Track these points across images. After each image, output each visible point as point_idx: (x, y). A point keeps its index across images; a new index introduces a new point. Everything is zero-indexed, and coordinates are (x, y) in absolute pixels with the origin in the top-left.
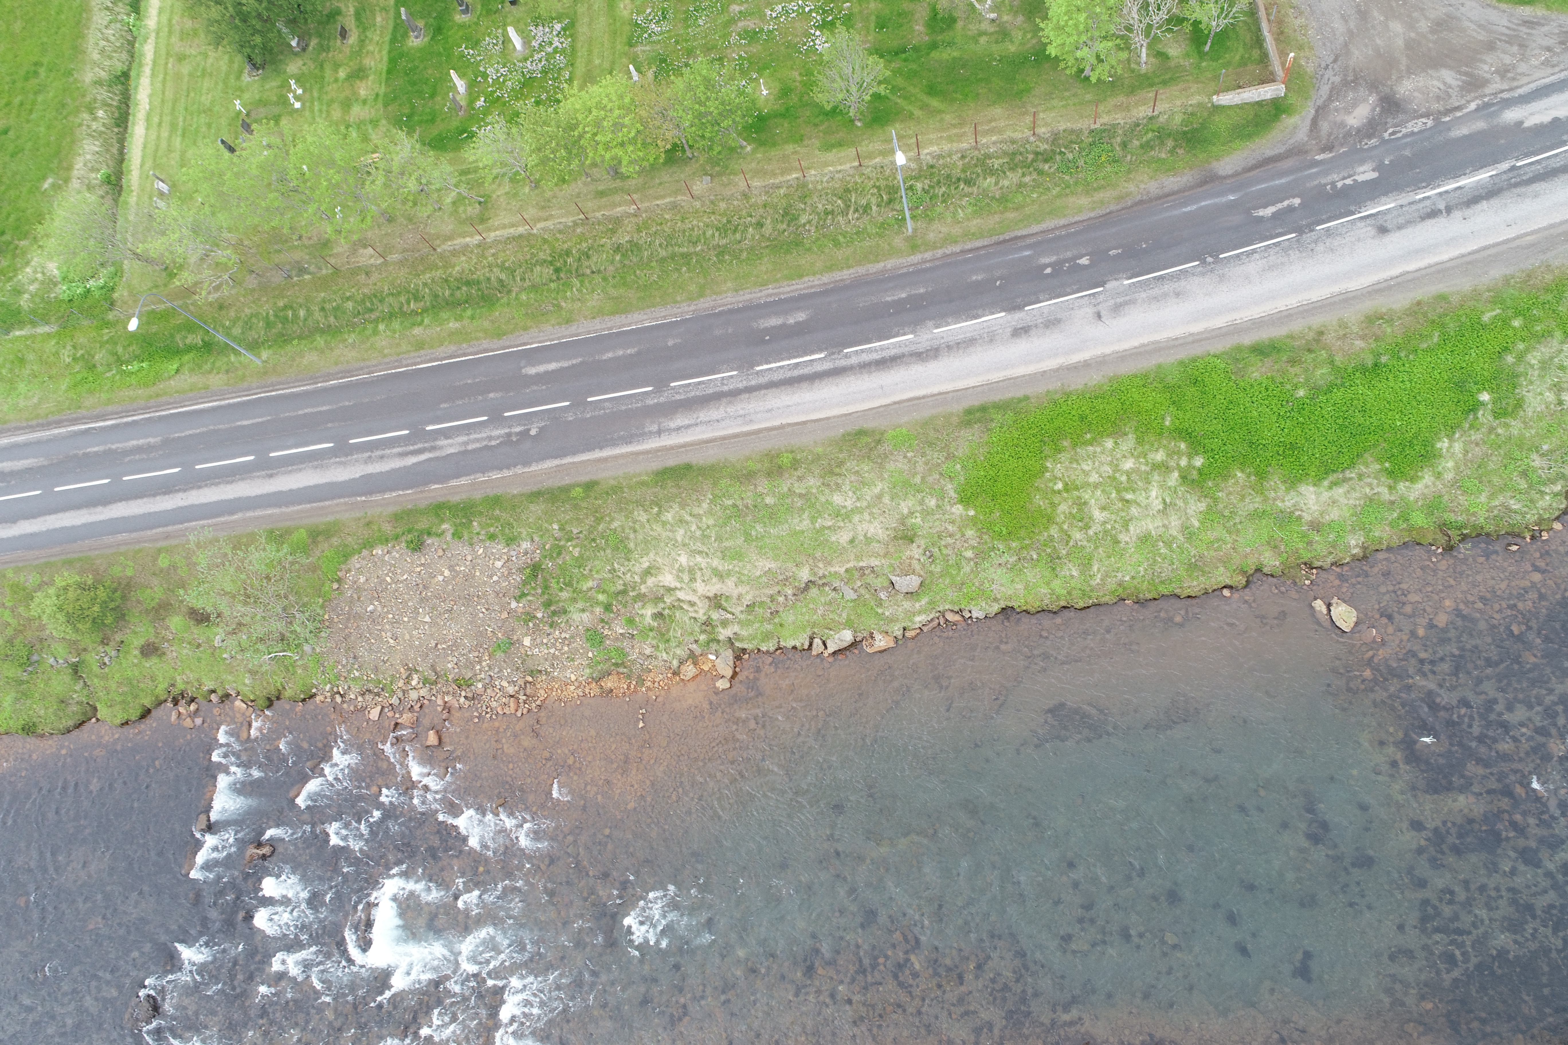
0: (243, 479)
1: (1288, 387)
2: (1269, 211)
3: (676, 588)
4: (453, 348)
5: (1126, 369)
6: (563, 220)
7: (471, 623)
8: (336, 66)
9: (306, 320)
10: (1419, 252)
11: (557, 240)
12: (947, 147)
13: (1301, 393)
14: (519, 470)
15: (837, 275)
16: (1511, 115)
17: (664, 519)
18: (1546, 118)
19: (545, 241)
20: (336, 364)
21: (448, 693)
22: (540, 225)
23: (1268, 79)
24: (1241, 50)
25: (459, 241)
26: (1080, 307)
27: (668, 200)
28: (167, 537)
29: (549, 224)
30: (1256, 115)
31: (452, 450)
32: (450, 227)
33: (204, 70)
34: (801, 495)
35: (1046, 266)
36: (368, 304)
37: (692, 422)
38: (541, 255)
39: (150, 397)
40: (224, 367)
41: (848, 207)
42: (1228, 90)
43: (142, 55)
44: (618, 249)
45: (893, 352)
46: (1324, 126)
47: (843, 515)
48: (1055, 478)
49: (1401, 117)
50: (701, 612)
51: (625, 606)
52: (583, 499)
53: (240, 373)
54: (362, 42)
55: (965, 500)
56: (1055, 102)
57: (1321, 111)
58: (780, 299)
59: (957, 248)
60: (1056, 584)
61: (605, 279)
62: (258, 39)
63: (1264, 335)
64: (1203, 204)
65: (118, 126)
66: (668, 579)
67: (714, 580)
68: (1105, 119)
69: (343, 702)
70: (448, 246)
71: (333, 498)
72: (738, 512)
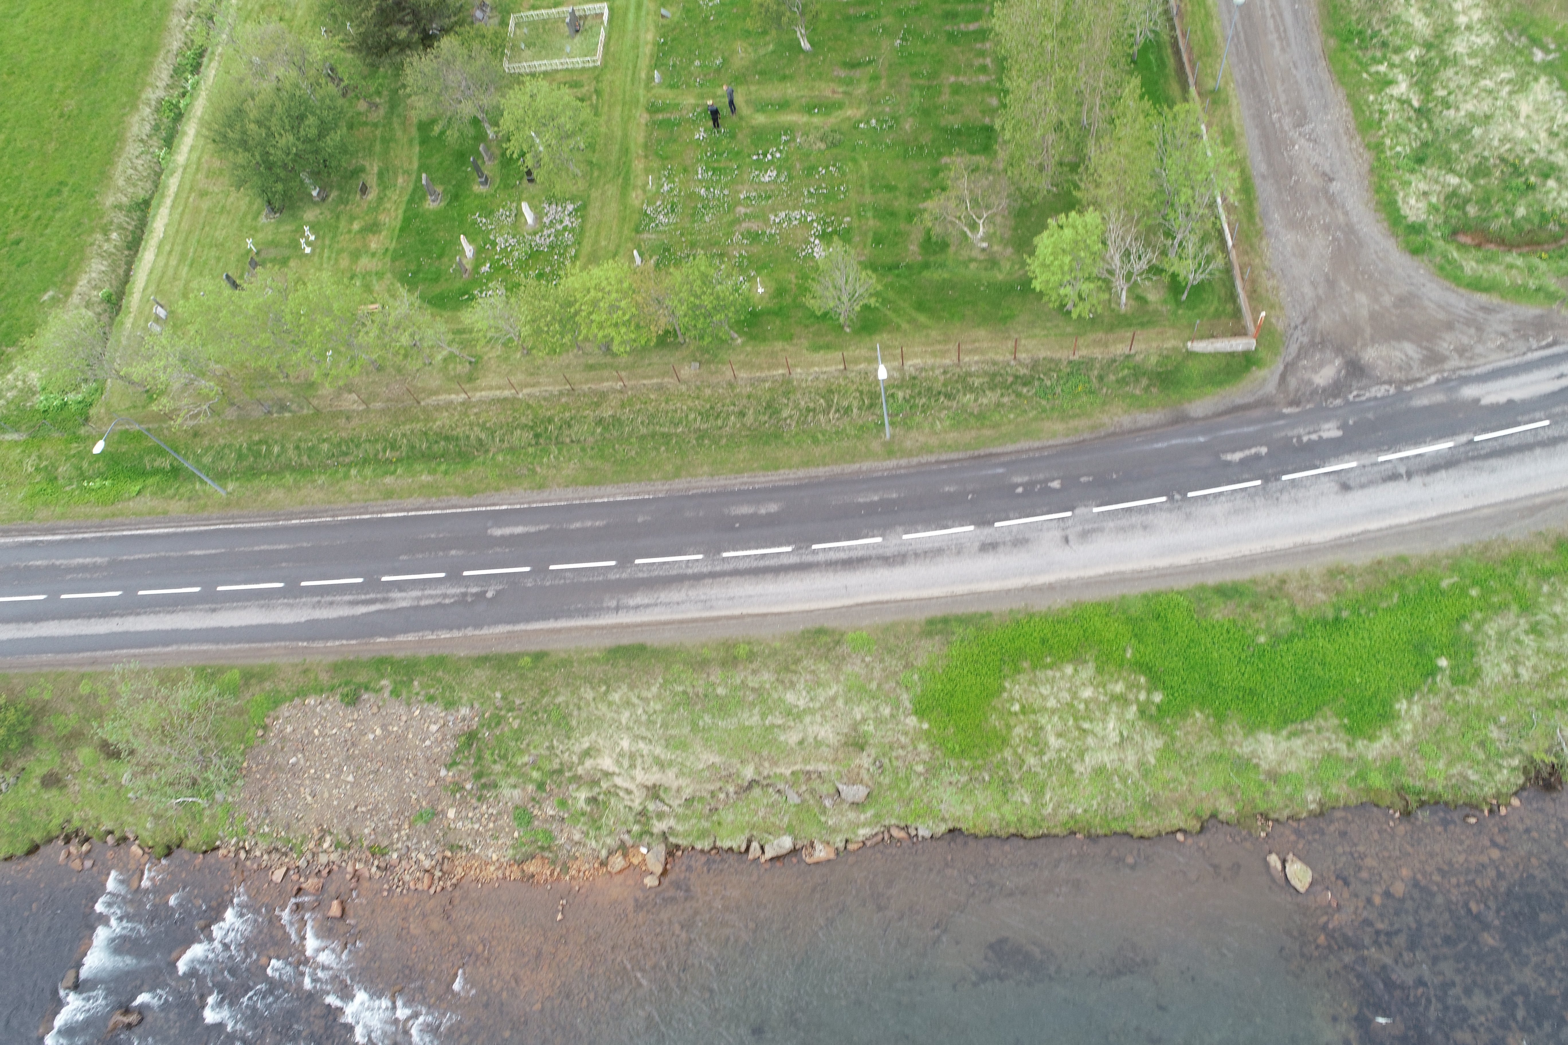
0: (184, 611)
1: (1250, 632)
2: (1237, 456)
3: (613, 774)
4: (422, 501)
5: (1090, 596)
6: (550, 388)
7: (395, 787)
8: (352, 219)
9: (278, 456)
10: (1380, 512)
11: (541, 407)
12: (930, 361)
13: (1262, 639)
14: (470, 632)
15: (813, 471)
16: (1469, 392)
17: (610, 698)
18: (1502, 398)
19: (529, 406)
20: (301, 504)
21: (360, 860)
22: (526, 391)
23: (1240, 332)
24: (1216, 303)
25: (444, 397)
26: (1048, 529)
27: (655, 381)
28: (94, 662)
29: (536, 391)
30: (1228, 364)
31: (404, 604)
32: (438, 382)
33: (223, 207)
34: (753, 690)
35: (1017, 485)
36: (344, 448)
37: (652, 601)
38: (523, 420)
39: (106, 516)
40: (187, 494)
41: (830, 407)
42: (1202, 338)
43: (166, 187)
44: (600, 421)
45: (860, 553)
46: (1293, 382)
47: (794, 714)
48: (1012, 700)
49: (1364, 382)
50: (637, 801)
51: (559, 786)
52: (531, 669)
53: (202, 502)
54: (380, 200)
55: (920, 712)
56: (1037, 331)
57: (1289, 368)
58: (754, 489)
59: (932, 458)
60: (1007, 809)
61: (583, 450)
62: (280, 187)
63: (1228, 577)
64: (1174, 442)
65: (129, 249)
66: (607, 763)
67: (655, 769)
68: (1084, 352)
69: (247, 859)
70: (432, 400)
71: (274, 640)
72: (688, 700)
